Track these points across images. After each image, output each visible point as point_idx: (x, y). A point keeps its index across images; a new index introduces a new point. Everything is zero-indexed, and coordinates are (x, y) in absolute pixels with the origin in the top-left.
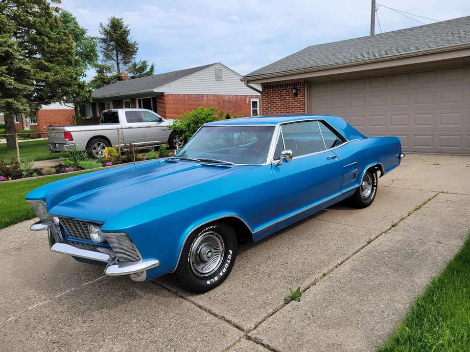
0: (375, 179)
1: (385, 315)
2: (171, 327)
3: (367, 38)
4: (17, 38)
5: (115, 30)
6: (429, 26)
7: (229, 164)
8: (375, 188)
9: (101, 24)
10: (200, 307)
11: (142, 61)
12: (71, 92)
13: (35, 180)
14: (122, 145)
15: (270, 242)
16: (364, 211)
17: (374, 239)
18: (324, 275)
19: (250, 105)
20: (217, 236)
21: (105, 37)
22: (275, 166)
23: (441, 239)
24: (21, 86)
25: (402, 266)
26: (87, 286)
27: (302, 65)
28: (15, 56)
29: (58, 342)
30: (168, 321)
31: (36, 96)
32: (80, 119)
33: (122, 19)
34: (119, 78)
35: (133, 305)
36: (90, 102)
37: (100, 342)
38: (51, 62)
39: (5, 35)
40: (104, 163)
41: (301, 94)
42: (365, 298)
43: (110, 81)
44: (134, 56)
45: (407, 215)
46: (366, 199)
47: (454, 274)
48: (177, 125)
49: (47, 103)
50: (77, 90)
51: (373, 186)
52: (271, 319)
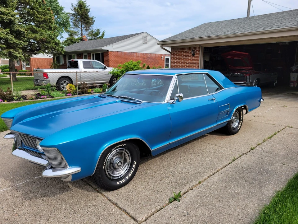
0: (242, 115)
1: (240, 217)
2: (88, 215)
3: (244, 18)
4: (18, 11)
5: (81, 8)
6: (287, 12)
7: (139, 101)
8: (241, 122)
9: (72, 4)
10: (110, 200)
11: (97, 29)
12: (50, 47)
13: (21, 103)
14: (78, 83)
15: (165, 155)
16: (232, 137)
17: (238, 158)
18: (199, 183)
19: (164, 60)
20: (126, 151)
21: (74, 13)
22: (171, 104)
23: (285, 161)
24: (18, 42)
25: (255, 180)
26: (38, 179)
27: (199, 35)
28: (15, 23)
29: (9, 220)
30: (86, 210)
31: (29, 49)
32: (56, 65)
33: (85, 1)
34: (82, 40)
35: (65, 196)
36: (62, 54)
37: (37, 222)
38: (39, 27)
39: (9, 8)
40: (66, 94)
41: (197, 55)
42: (226, 203)
43: (76, 41)
44: (92, 26)
45: (262, 142)
46: (234, 129)
47: (293, 191)
48: (115, 72)
49: (36, 54)
50: (54, 46)
51: (240, 120)
52: (157, 214)
